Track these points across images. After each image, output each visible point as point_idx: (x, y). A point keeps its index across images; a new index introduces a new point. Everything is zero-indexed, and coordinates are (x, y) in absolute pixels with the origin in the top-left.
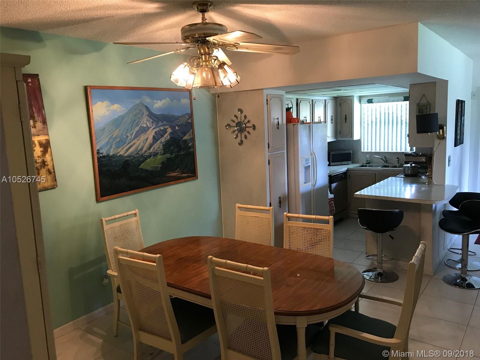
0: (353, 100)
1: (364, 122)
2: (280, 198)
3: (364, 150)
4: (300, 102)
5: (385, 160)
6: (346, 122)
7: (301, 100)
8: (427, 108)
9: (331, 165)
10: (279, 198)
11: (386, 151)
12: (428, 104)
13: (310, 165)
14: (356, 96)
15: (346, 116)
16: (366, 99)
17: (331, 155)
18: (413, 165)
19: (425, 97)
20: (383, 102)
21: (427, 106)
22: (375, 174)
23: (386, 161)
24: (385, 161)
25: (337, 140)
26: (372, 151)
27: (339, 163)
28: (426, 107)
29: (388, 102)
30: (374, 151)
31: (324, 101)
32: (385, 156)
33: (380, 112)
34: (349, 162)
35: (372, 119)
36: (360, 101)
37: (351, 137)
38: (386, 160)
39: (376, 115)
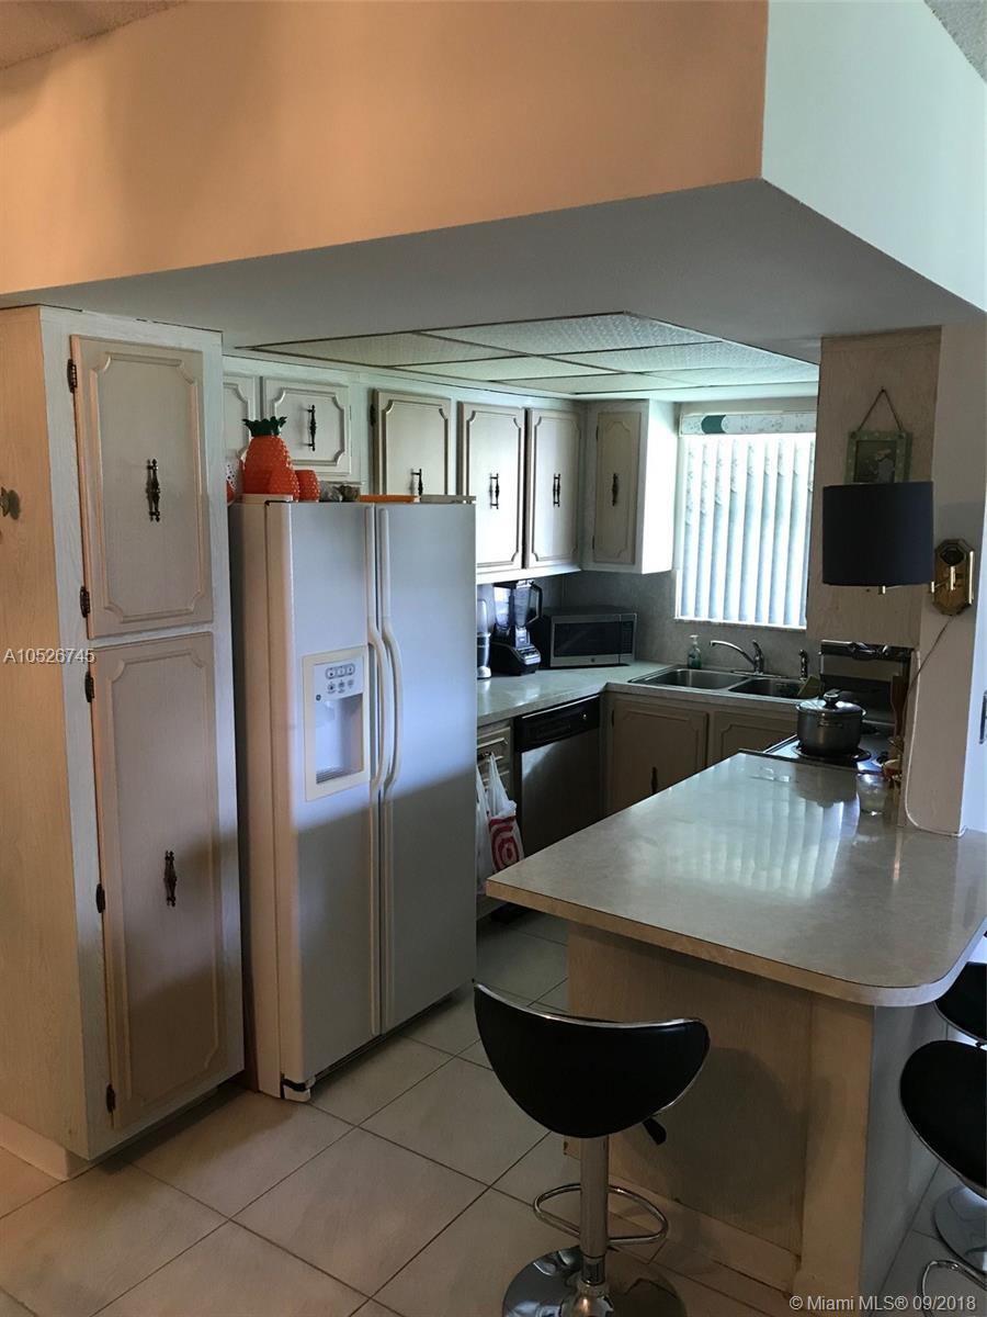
0: (643, 419)
1: (687, 507)
2: (169, 858)
3: (682, 615)
4: (388, 408)
5: (758, 658)
6: (614, 502)
7: (392, 397)
8: (892, 456)
9: (552, 665)
10: (167, 858)
11: (764, 623)
12: (901, 437)
13: (361, 695)
14: (659, 402)
15: (615, 478)
16: (700, 416)
17: (553, 626)
18: (840, 704)
19: (889, 400)
20: (761, 431)
21: (893, 445)
22: (708, 715)
23: (760, 665)
24: (755, 663)
25: (583, 571)
26: (713, 620)
27: (587, 660)
28: (888, 451)
29: (777, 431)
30: (718, 619)
31: (523, 412)
32: (755, 644)
33: (749, 468)
34: (624, 658)
35: (716, 496)
36: (677, 424)
37: (633, 562)
38: (762, 660)
39: (732, 480)
